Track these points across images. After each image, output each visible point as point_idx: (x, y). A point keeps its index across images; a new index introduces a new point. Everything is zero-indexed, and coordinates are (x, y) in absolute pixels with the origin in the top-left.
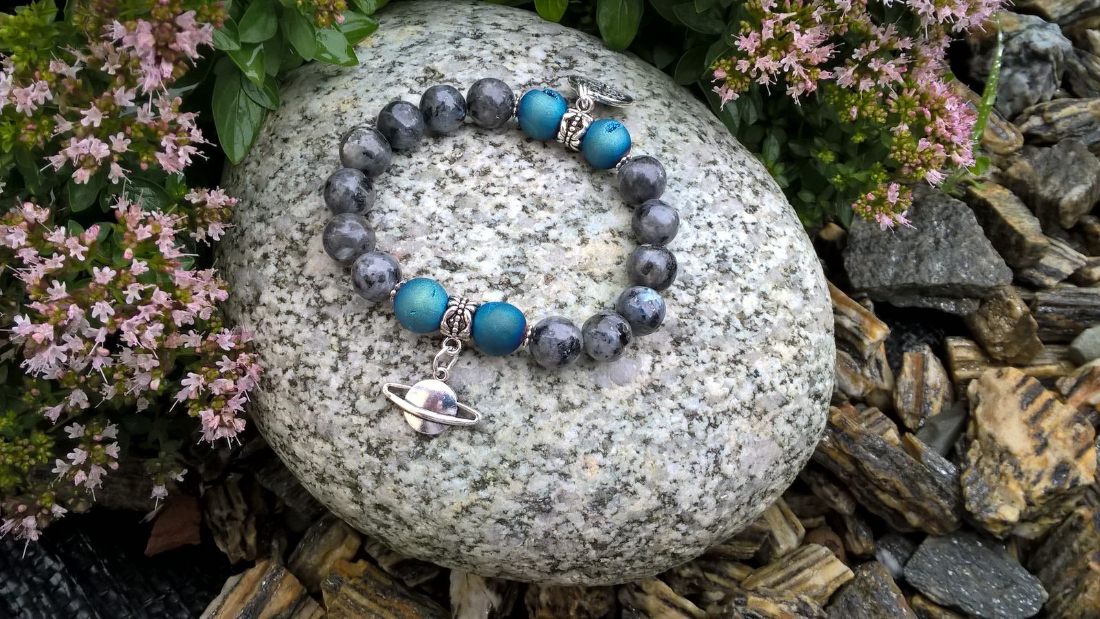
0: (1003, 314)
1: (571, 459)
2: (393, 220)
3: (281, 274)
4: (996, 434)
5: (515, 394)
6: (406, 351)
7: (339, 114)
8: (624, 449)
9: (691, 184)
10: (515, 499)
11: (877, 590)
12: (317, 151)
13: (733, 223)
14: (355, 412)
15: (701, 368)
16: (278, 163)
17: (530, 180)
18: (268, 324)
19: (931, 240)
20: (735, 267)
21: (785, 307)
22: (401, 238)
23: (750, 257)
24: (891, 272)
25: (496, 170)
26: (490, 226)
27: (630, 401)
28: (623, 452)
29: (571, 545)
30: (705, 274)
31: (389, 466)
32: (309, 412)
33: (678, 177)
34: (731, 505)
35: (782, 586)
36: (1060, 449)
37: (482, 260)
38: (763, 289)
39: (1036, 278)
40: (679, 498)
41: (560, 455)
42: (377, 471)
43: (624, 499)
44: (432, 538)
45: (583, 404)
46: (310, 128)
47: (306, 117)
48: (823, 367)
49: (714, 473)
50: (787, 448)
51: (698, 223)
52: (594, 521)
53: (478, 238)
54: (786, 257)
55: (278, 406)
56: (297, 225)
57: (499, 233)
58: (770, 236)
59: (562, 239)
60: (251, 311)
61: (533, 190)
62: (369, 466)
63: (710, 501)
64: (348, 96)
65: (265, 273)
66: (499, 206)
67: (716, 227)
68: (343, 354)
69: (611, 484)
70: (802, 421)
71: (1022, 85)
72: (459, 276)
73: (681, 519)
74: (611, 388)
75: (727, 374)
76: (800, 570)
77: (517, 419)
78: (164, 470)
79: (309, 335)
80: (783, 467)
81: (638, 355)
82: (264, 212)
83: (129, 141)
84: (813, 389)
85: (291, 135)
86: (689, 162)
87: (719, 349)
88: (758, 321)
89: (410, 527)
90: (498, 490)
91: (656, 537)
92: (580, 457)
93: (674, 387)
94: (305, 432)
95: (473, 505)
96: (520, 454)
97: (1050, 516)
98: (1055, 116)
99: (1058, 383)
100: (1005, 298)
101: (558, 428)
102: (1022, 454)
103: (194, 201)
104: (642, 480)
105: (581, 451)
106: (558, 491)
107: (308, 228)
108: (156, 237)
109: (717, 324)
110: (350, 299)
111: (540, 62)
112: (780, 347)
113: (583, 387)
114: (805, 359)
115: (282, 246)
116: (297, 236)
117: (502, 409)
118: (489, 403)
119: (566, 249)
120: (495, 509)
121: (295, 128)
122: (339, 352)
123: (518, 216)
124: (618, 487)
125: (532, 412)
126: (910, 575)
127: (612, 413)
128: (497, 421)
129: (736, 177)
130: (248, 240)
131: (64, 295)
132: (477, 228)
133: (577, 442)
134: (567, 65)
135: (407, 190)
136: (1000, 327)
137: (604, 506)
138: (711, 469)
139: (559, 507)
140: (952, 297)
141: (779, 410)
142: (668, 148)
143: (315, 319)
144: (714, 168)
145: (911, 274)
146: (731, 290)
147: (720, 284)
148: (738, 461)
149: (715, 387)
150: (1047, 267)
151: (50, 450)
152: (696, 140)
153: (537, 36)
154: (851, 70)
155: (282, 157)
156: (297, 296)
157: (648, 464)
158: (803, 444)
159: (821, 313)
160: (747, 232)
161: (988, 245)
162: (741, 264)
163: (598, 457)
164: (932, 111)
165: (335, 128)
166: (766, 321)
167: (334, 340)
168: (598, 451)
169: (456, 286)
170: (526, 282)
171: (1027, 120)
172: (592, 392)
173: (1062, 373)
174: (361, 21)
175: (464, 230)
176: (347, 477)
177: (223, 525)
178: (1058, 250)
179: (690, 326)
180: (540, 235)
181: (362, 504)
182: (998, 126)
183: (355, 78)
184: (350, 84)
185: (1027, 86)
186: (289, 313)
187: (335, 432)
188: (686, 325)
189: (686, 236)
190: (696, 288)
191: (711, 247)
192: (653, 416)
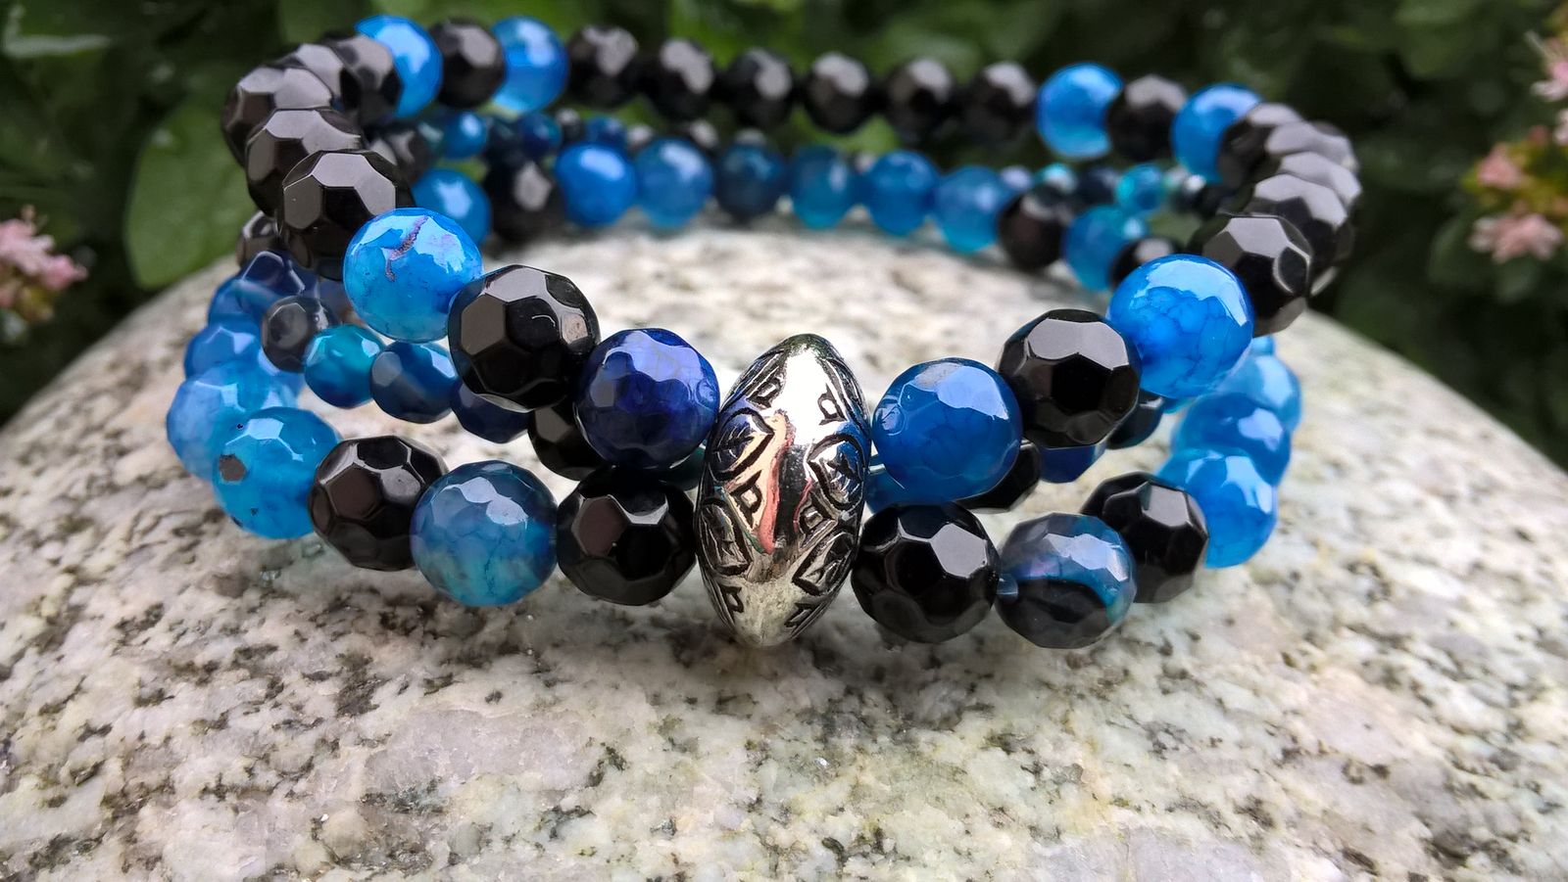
81: (1278, 845)
188: (1482, 795)
189: (1440, 532)
190: (1503, 688)
191: (1541, 587)
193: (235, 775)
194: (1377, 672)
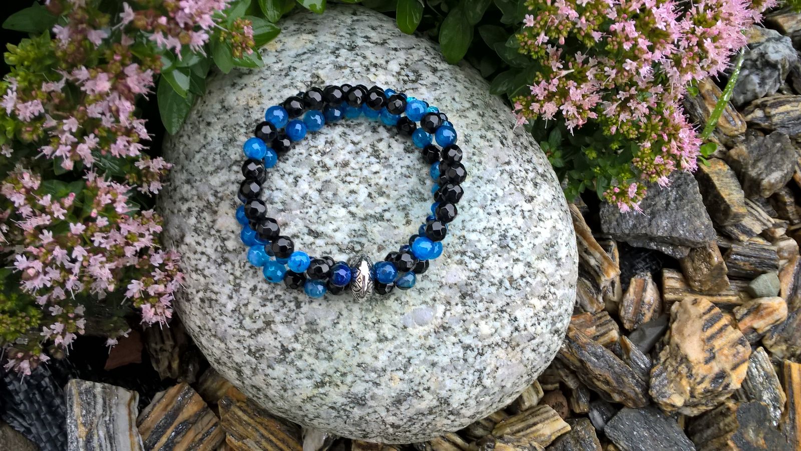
0: (704, 260)
1: (382, 374)
2: (278, 196)
3: (199, 225)
4: (681, 345)
5: (349, 329)
6: (278, 292)
7: (248, 108)
8: (419, 369)
9: (489, 181)
10: (343, 396)
11: (584, 441)
12: (230, 136)
13: (515, 211)
14: (242, 327)
15: (478, 315)
16: (203, 142)
17: (376, 173)
18: (188, 258)
19: (664, 202)
20: (511, 244)
21: (543, 272)
22: (282, 210)
23: (523, 237)
24: (631, 223)
25: (353, 164)
26: (344, 207)
27: (426, 337)
28: (417, 371)
29: (376, 425)
30: (490, 249)
31: (262, 365)
32: (212, 322)
33: (481, 175)
34: (486, 404)
35: (521, 433)
36: (722, 362)
37: (336, 231)
38: (528, 260)
39: (734, 234)
40: (451, 401)
41: (375, 371)
42: (254, 367)
43: (415, 401)
44: (287, 410)
45: (394, 338)
46: (226, 117)
47: (224, 107)
48: (563, 312)
49: (477, 385)
50: (529, 367)
51: (490, 211)
52: (393, 413)
53: (335, 215)
54: (549, 236)
55: (192, 312)
56: (212, 192)
57: (350, 212)
58: (540, 220)
59: (393, 219)
60: (178, 246)
61: (377, 181)
62: (248, 362)
63: (472, 402)
64: (255, 93)
65: (188, 222)
66: (352, 192)
67: (502, 214)
68: (237, 287)
69: (407, 391)
70: (542, 350)
71: (755, 85)
72: (319, 242)
73: (451, 413)
74: (414, 328)
75: (495, 319)
76: (535, 424)
77: (348, 346)
78: (116, 329)
79: (215, 271)
80: (526, 378)
81: (436, 305)
82: (190, 177)
83: (97, 140)
84: (554, 328)
85: (213, 121)
86: (490, 164)
87: (492, 302)
88: (522, 283)
89: (273, 402)
90: (332, 389)
91: (433, 423)
92: (388, 373)
93: (457, 328)
94: (209, 333)
95: (314, 396)
96: (348, 368)
97: (706, 405)
98: (773, 112)
99: (735, 310)
100: (708, 249)
101: (375, 353)
102: (695, 362)
103: (141, 167)
104: (428, 389)
105: (389, 369)
106: (371, 393)
107: (219, 195)
108: (114, 201)
109: (493, 284)
110: (244, 250)
111: (395, 74)
112: (535, 301)
113: (395, 326)
114: (551, 308)
115: (201, 204)
116: (212, 199)
117: (339, 337)
118: (330, 332)
119: (395, 228)
120: (328, 401)
121: (216, 115)
122: (234, 286)
123: (365, 200)
124: (411, 393)
125: (359, 341)
126: (608, 430)
127: (413, 345)
128: (335, 345)
129: (523, 174)
130: (177, 196)
131: (51, 239)
132: (335, 207)
133: (387, 363)
134: (414, 78)
135: (290, 174)
136: (701, 269)
137: (401, 404)
138: (475, 383)
139: (371, 403)
140: (672, 245)
141: (527, 343)
142: (477, 152)
143: (219, 261)
144: (507, 168)
145: (645, 227)
146: (506, 260)
147: (499, 256)
148: (495, 377)
149: (485, 328)
150: (744, 226)
151: (40, 319)
152: (498, 144)
153: (396, 50)
154: (616, 104)
155: (205, 137)
156: (209, 242)
157: (433, 379)
158: (542, 363)
159: (568, 275)
160: (524, 217)
161: (703, 210)
162: (516, 242)
163: (400, 374)
164: (669, 135)
165: (244, 119)
166: (527, 282)
167: (231, 278)
168: (401, 369)
169: (317, 249)
170: (365, 250)
171: (752, 112)
172: (400, 330)
173: (740, 302)
174: (268, 26)
175: (326, 208)
176: (234, 365)
177: (157, 354)
178: (755, 213)
179: (474, 286)
180: (378, 215)
181: (243, 383)
182: (730, 115)
183: (261, 78)
184: (257, 83)
185: (758, 86)
186: (203, 253)
187: (228, 338)
190: (482, 259)
192: (440, 347)
193: (284, 320)
194: (459, 262)
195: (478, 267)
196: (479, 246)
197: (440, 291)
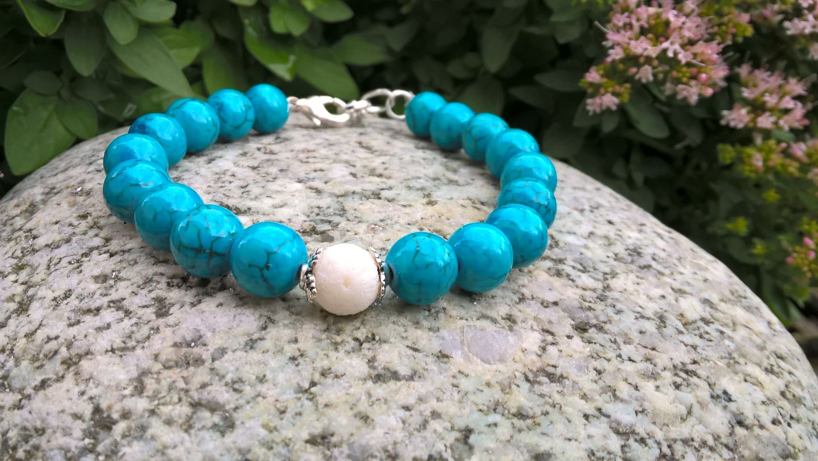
5: (291, 349)
6: (121, 292)
15: (628, 367)
17: (365, 158)
20: (656, 266)
21: (746, 326)
25: (322, 151)
26: (300, 181)
27: (506, 388)
37: (280, 206)
45: (415, 375)
53: (280, 189)
56: (46, 191)
57: (310, 188)
59: (399, 198)
61: (367, 164)
66: (318, 170)
67: (620, 226)
68: (25, 305)
74: (470, 362)
75: (677, 385)
81: (518, 329)
87: (653, 349)
88: (709, 330)
93: (585, 383)
109: (644, 317)
112: (754, 372)
113: (416, 350)
114: (800, 401)
116: (40, 198)
117: (260, 370)
119: (405, 206)
123: (342, 178)
127: (471, 398)
128: (247, 389)
132: (282, 181)
143: (9, 270)
146: (656, 286)
147: (639, 278)
149: (660, 399)
162: (665, 265)
167: (20, 289)
170: (339, 229)
172: (432, 359)
175: (264, 182)
179: (600, 312)
180: (368, 193)
188: (594, 310)
189: (578, 223)
190: (602, 274)
191: (616, 239)
192: (549, 417)
193: (118, 344)
194: (553, 272)
195: (599, 286)
196: (588, 254)
197: (521, 306)
